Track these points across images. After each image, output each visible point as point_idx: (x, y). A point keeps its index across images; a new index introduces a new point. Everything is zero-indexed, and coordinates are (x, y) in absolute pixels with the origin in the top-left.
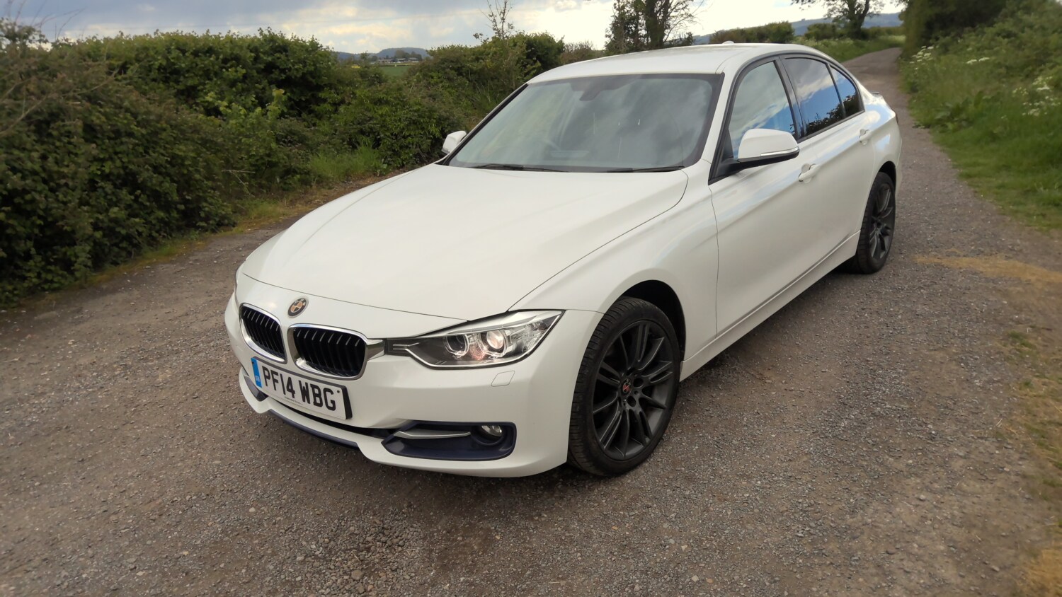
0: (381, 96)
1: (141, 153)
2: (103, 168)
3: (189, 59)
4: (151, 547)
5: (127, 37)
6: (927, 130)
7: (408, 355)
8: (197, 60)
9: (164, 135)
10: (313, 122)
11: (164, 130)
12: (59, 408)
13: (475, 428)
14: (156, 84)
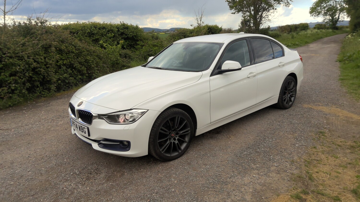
0: (155, 44)
1: (76, 58)
2: (64, 62)
3: (97, 30)
4: (36, 167)
5: (80, 23)
6: (340, 63)
7: (104, 119)
8: (100, 30)
9: (84, 53)
10: (135, 51)
11: (84, 51)
12: (30, 129)
13: (121, 142)
14: (86, 37)
